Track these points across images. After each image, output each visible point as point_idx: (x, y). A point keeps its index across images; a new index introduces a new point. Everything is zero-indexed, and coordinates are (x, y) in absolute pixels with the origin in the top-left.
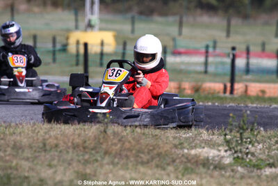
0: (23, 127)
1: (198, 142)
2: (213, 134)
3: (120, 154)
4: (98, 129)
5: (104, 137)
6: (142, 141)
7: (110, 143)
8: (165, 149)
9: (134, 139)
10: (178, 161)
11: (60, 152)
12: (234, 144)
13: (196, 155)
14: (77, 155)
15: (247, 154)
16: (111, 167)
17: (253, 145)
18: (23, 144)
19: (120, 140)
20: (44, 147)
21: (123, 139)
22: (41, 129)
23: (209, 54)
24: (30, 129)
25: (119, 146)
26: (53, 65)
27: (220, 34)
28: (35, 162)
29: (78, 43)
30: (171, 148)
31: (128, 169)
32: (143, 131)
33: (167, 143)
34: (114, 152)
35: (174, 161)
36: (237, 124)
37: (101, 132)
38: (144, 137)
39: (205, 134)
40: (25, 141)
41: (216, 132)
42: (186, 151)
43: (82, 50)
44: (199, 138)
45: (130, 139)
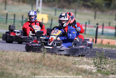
0: (9, 52)
1: (82, 62)
2: (89, 59)
3: (50, 66)
4: (41, 55)
5: (43, 58)
6: (59, 61)
7: (46, 61)
8: (69, 64)
9: (56, 59)
10: (74, 70)
11: (25, 63)
12: (97, 64)
13: (81, 68)
16: (46, 71)
17: (105, 65)
18: (9, 59)
19: (50, 60)
20: (18, 61)
21: (51, 60)
22: (17, 53)
23: (87, 26)
24: (13, 53)
25: (49, 62)
27: (92, 18)
28: (14, 67)
30: (71, 64)
31: (53, 72)
32: (59, 57)
33: (69, 62)
34: (47, 65)
35: (72, 70)
36: (99, 55)
37: (42, 56)
38: (60, 59)
39: (85, 59)
40: (10, 58)
41: (90, 58)
42: (77, 66)
44: (82, 60)
45: (54, 60)
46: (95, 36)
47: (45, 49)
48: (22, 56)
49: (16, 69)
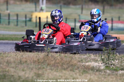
0: (11, 54)
1: (89, 60)
3: (55, 65)
5: (47, 58)
7: (50, 60)
8: (75, 63)
10: (80, 68)
11: (28, 64)
12: (105, 60)
13: (88, 65)
16: (50, 71)
17: (114, 61)
19: (54, 59)
20: (21, 62)
21: (56, 59)
22: (19, 54)
24: (15, 55)
25: (53, 62)
29: (36, 17)
30: (77, 62)
31: (58, 71)
32: (65, 55)
34: (52, 64)
35: (78, 68)
36: (106, 51)
37: (46, 56)
38: (65, 58)
39: (92, 56)
40: (12, 60)
41: (97, 55)
42: (84, 63)
43: (38, 21)
44: (90, 58)
45: (59, 58)
49: (18, 71)
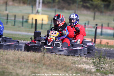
0: (10, 52)
1: (82, 62)
2: (88, 59)
3: (50, 65)
4: (41, 54)
5: (43, 58)
6: (59, 60)
7: (46, 60)
8: (68, 64)
9: (55, 59)
10: (73, 69)
11: (25, 63)
12: (96, 64)
13: (81, 67)
14: (32, 65)
15: (102, 68)
17: (104, 65)
19: (50, 60)
20: (19, 61)
22: (17, 53)
23: (86, 27)
24: (13, 53)
25: (49, 62)
26: (22, 28)
28: (15, 66)
29: (32, 19)
30: (71, 64)
32: (59, 56)
33: (69, 62)
34: (47, 64)
36: (98, 55)
37: (42, 56)
38: (60, 59)
39: (84, 59)
40: (11, 58)
41: (89, 58)
43: (34, 22)
44: (82, 60)
45: (54, 59)
46: (94, 37)
47: (45, 49)
48: (22, 55)
49: (16, 69)
